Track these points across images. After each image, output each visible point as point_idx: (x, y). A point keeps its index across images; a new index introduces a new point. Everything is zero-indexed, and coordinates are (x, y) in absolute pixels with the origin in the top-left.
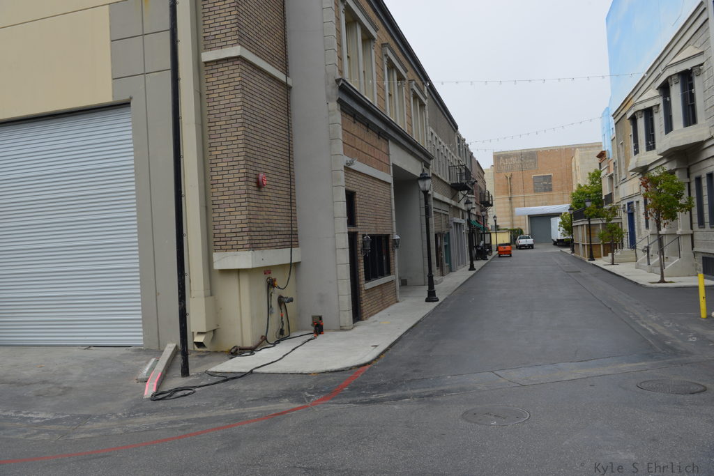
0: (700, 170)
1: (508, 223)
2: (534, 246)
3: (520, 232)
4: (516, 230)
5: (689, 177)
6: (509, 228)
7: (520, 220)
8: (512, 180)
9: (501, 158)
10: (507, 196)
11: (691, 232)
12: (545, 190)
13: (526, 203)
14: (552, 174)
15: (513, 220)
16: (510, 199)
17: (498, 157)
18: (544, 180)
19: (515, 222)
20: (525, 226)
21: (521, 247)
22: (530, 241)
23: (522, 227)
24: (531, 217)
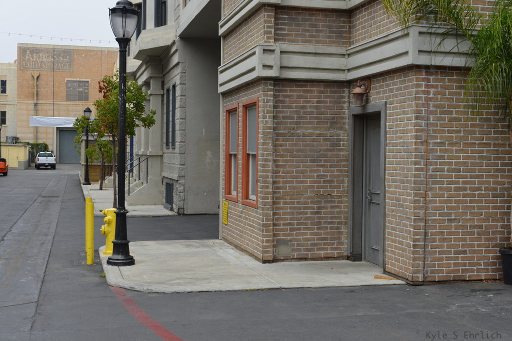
0: (170, 81)
1: (32, 136)
2: (57, 167)
3: (45, 147)
4: (40, 144)
5: (163, 88)
6: (31, 142)
7: (47, 133)
8: (40, 81)
9: (28, 52)
10: (32, 102)
11: (160, 153)
12: (80, 99)
13: (56, 113)
14: (89, 80)
15: (37, 133)
16: (36, 105)
17: (23, 50)
18: (79, 86)
19: (40, 136)
20: (52, 141)
21: (39, 167)
22: (51, 160)
23: (48, 142)
24: (61, 131)
